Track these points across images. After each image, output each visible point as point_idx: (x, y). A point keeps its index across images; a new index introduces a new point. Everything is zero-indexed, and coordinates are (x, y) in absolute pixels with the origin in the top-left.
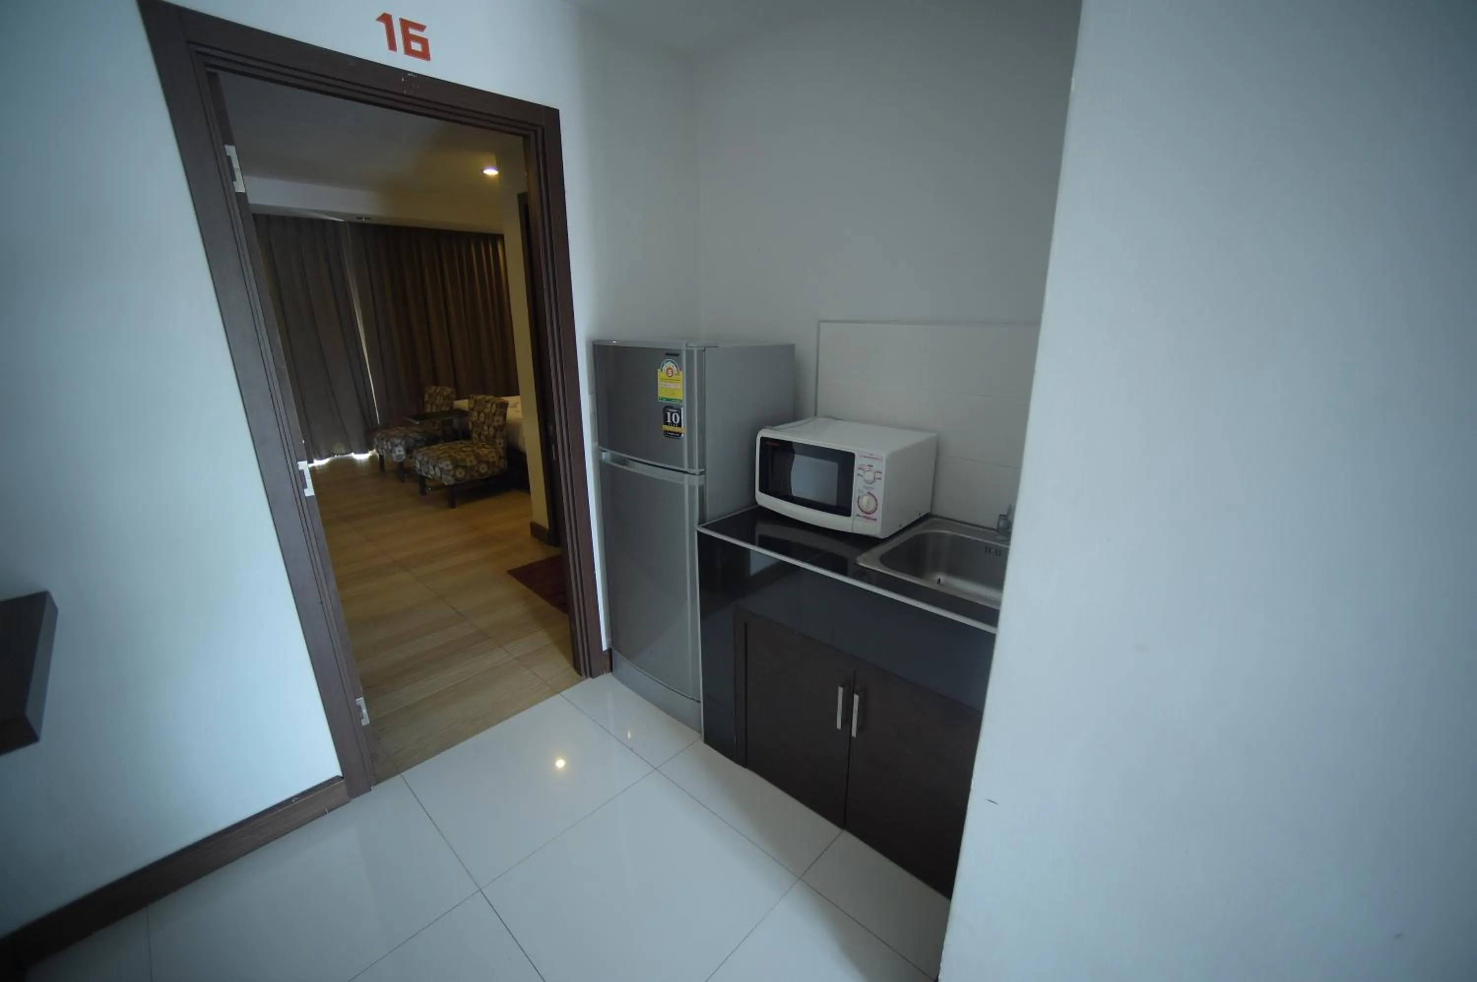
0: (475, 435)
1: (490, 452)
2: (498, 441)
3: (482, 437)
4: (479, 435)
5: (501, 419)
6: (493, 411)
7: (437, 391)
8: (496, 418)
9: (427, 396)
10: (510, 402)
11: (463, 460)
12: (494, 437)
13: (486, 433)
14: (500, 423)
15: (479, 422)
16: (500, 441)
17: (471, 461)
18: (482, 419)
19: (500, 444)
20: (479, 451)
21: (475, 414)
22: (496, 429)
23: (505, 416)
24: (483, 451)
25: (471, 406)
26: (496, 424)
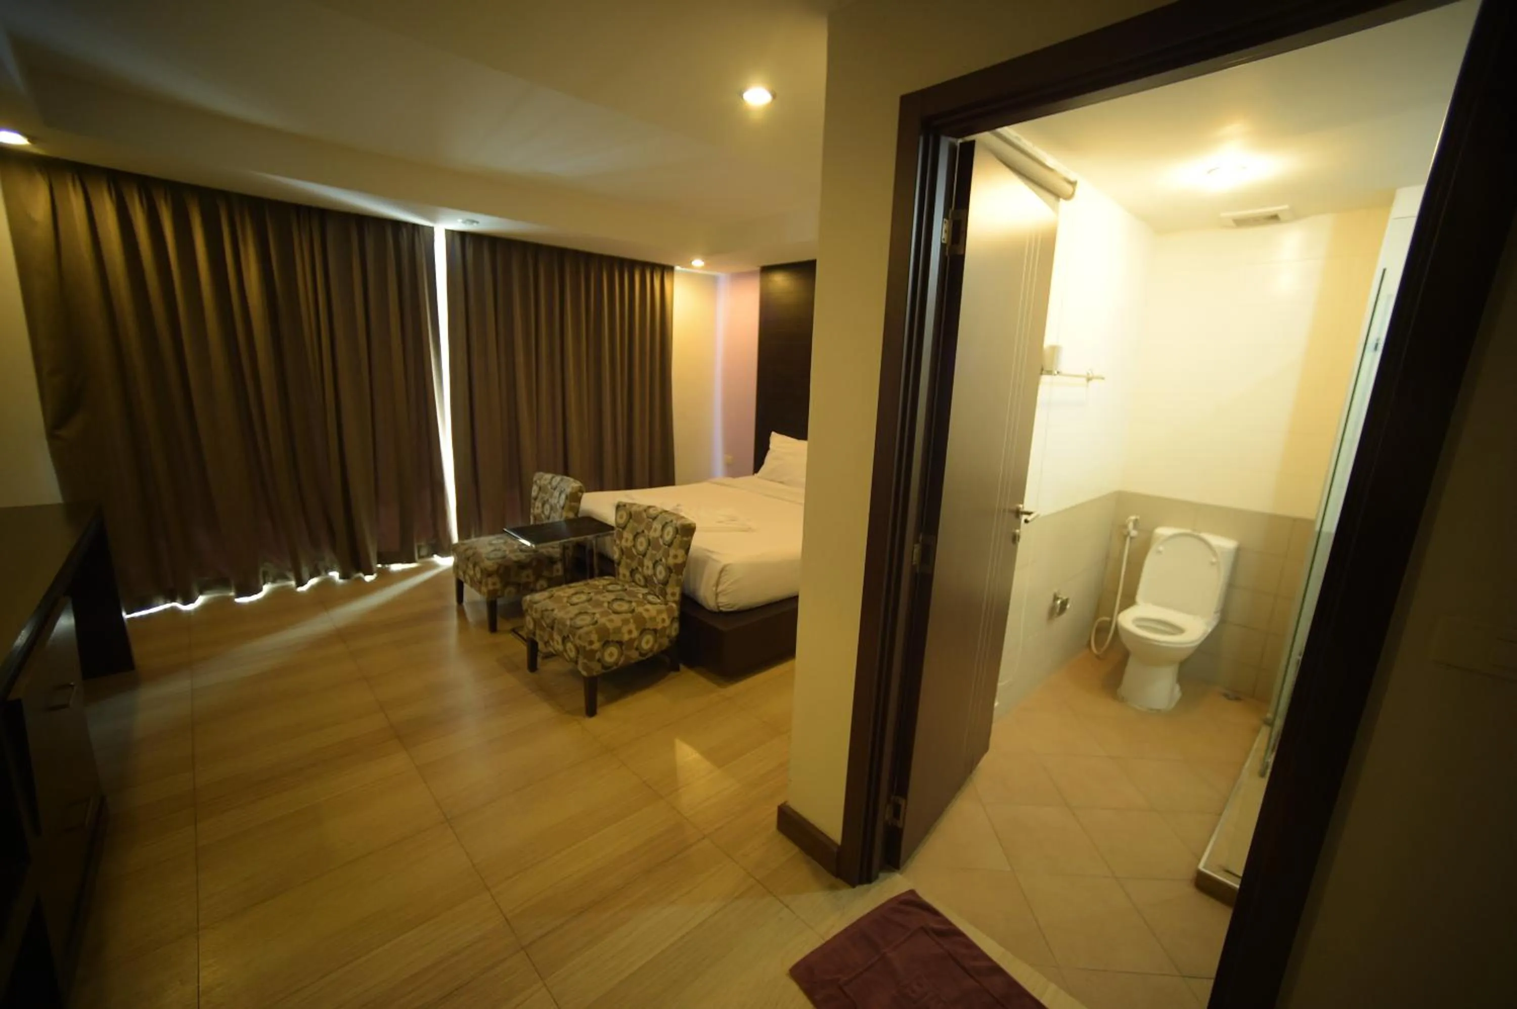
0: (623, 571)
1: (659, 612)
2: (669, 590)
3: (638, 576)
4: (633, 572)
5: (681, 553)
6: (668, 538)
7: (554, 483)
8: (672, 552)
9: (535, 489)
10: (697, 526)
11: (618, 630)
12: (665, 583)
13: (649, 572)
14: (680, 560)
15: (634, 551)
16: (674, 591)
17: (630, 632)
18: (641, 548)
19: (673, 594)
20: (640, 609)
21: (628, 535)
22: (669, 570)
23: (687, 548)
24: (647, 610)
25: (622, 521)
26: (671, 561)
